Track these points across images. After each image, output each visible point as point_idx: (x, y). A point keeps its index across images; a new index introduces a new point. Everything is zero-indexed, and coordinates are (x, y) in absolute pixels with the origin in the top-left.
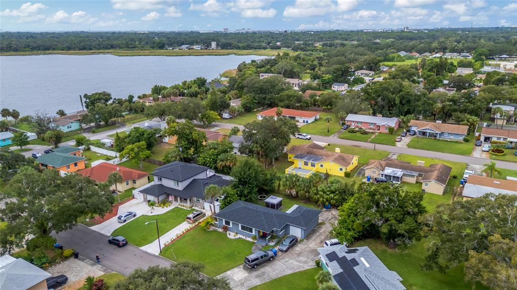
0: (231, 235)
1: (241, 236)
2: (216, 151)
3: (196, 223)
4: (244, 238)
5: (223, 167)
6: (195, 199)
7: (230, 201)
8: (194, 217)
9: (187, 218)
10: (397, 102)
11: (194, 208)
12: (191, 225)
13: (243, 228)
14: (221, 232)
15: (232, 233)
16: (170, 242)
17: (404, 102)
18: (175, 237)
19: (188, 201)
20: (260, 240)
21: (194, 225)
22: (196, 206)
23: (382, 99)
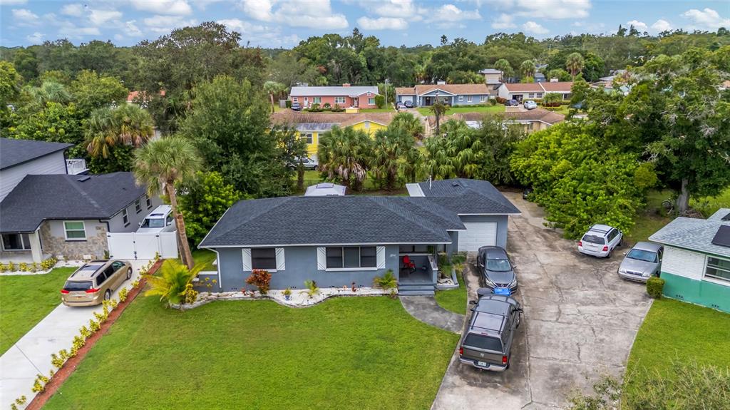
0: (299, 298)
1: (334, 291)
2: (71, 107)
3: (117, 298)
4: (348, 291)
5: (111, 149)
6: (60, 231)
7: (214, 204)
8: (100, 279)
9: (67, 290)
10: (364, 64)
11: (59, 265)
12: (101, 311)
13: (335, 258)
14: (243, 301)
15: (294, 293)
16: (31, 397)
17: (374, 62)
18: (48, 370)
19: (35, 240)
20: (407, 282)
21: (110, 309)
22: (67, 259)
23: (337, 62)
